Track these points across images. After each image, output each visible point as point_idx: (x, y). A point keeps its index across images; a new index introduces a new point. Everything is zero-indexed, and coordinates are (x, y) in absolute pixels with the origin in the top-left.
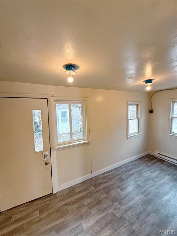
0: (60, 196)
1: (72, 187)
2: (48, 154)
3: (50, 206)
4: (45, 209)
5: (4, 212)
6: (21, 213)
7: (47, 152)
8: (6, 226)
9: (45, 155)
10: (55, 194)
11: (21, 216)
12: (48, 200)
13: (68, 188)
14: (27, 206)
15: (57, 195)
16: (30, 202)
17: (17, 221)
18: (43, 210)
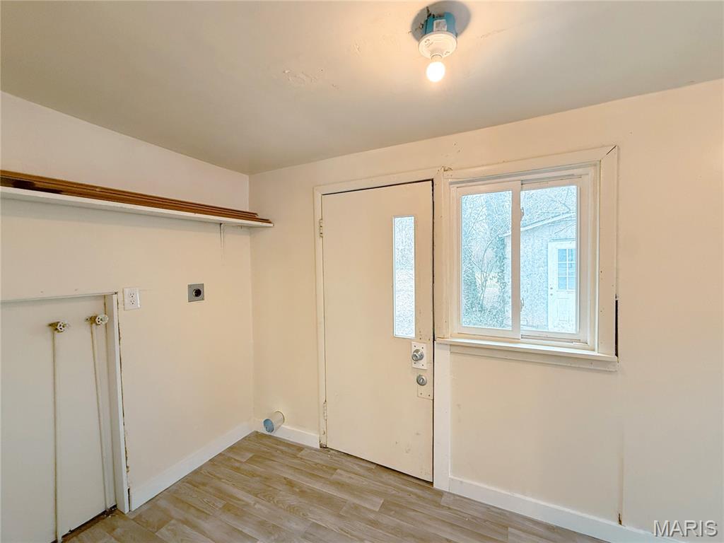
0: (449, 508)
1: (502, 513)
2: (424, 351)
3: (412, 514)
4: (398, 509)
5: (332, 451)
6: (353, 476)
7: (424, 346)
8: (323, 478)
9: (417, 351)
10: (440, 493)
11: (348, 481)
12: (416, 494)
13: (488, 507)
14: (369, 470)
15: (444, 501)
16: (378, 465)
17: (340, 485)
18: (393, 508)
